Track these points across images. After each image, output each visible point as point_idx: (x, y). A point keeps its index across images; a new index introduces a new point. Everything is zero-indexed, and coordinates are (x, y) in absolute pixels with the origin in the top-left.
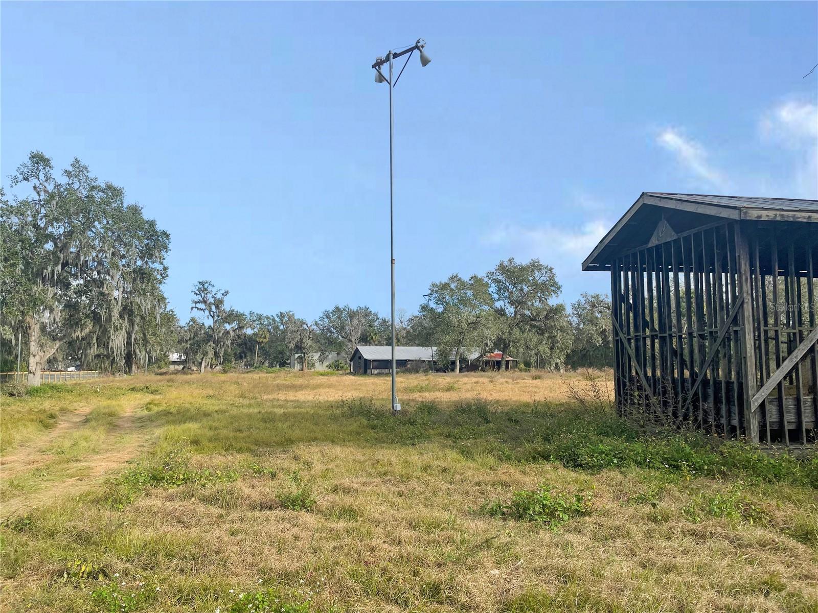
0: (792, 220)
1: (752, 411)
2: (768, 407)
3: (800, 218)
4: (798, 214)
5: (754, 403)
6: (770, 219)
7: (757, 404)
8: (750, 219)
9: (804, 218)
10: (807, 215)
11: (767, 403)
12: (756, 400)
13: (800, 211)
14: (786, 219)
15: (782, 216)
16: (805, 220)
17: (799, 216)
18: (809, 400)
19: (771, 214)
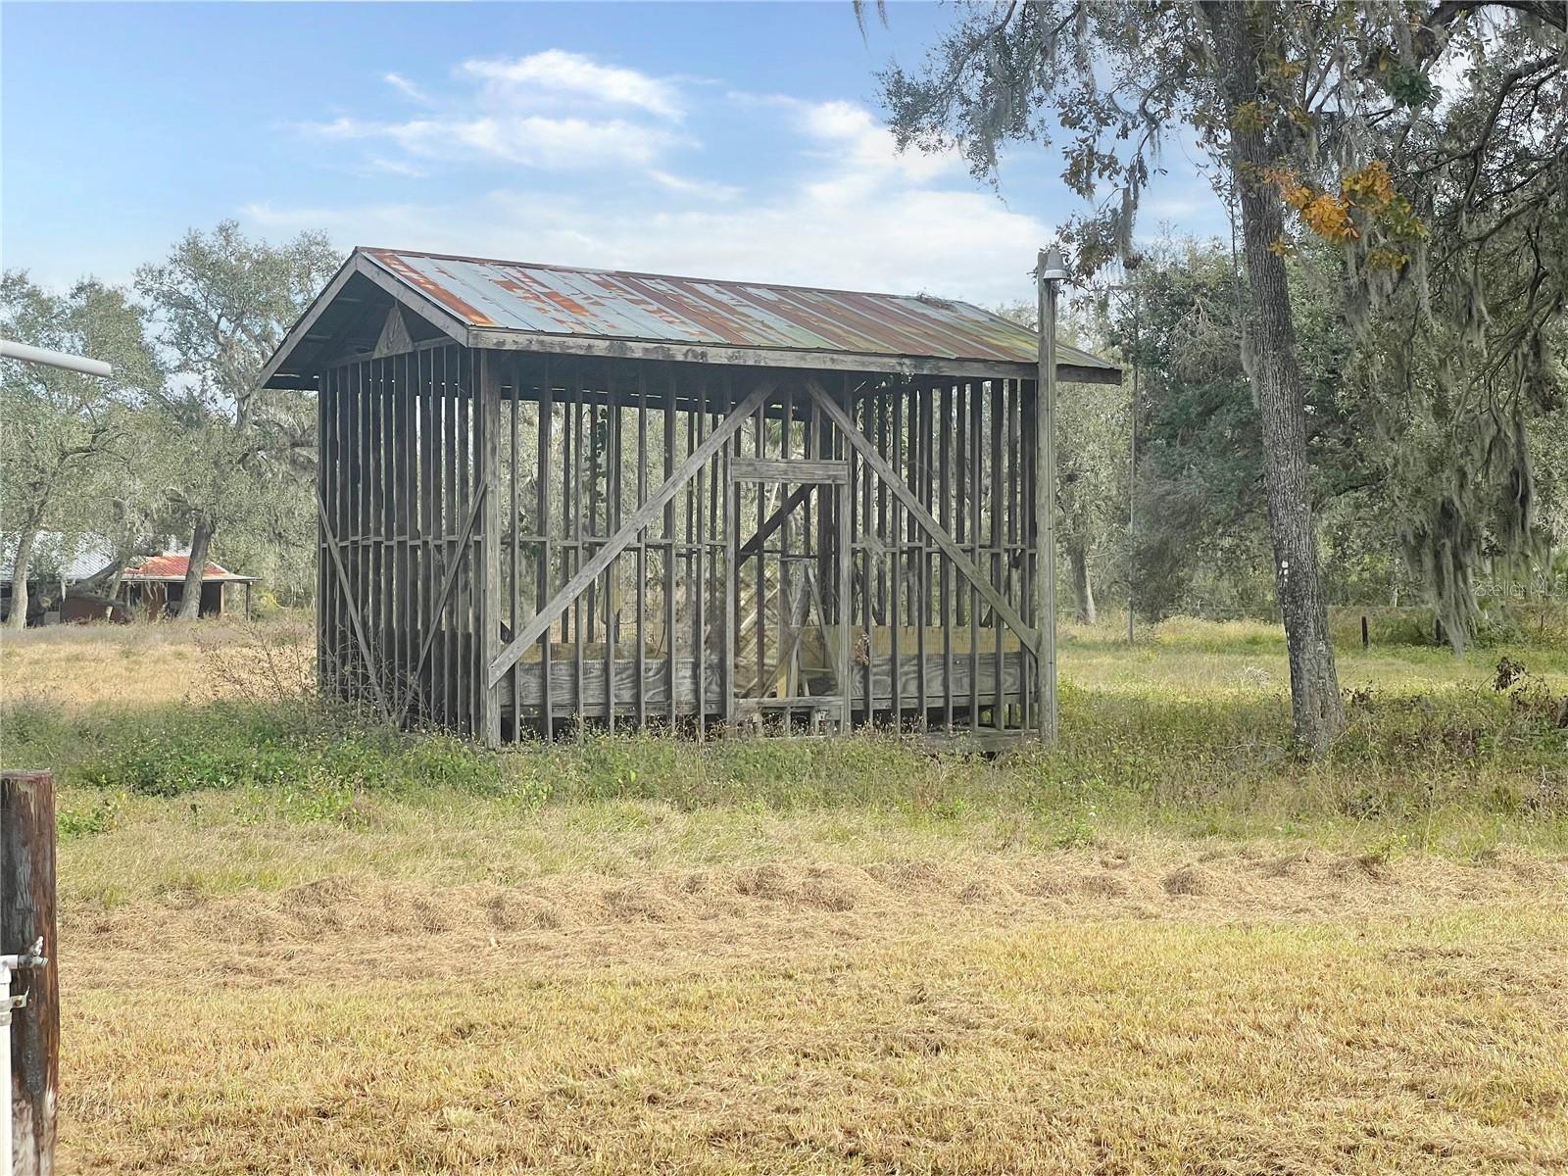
0: (558, 350)
1: (490, 686)
2: (520, 678)
3: (571, 348)
4: (570, 341)
5: (494, 673)
6: (520, 347)
7: (499, 674)
8: (485, 346)
9: (580, 347)
10: (586, 342)
11: (518, 673)
12: (498, 667)
13: (573, 335)
14: (548, 350)
15: (542, 343)
16: (582, 353)
17: (571, 344)
18: (597, 666)
19: (522, 339)
